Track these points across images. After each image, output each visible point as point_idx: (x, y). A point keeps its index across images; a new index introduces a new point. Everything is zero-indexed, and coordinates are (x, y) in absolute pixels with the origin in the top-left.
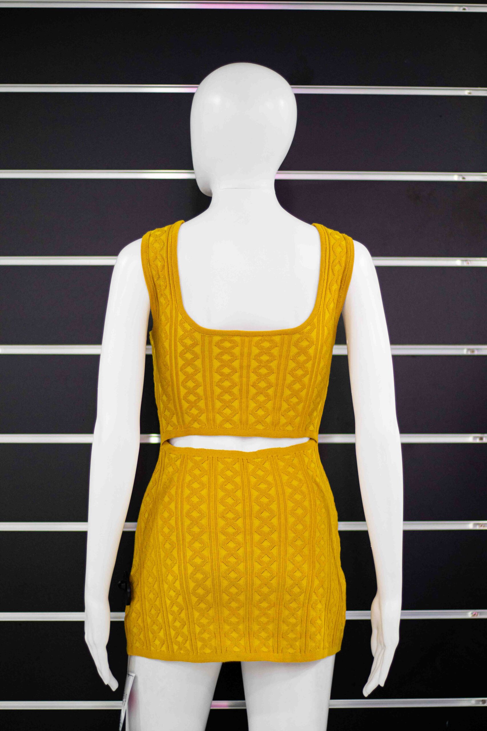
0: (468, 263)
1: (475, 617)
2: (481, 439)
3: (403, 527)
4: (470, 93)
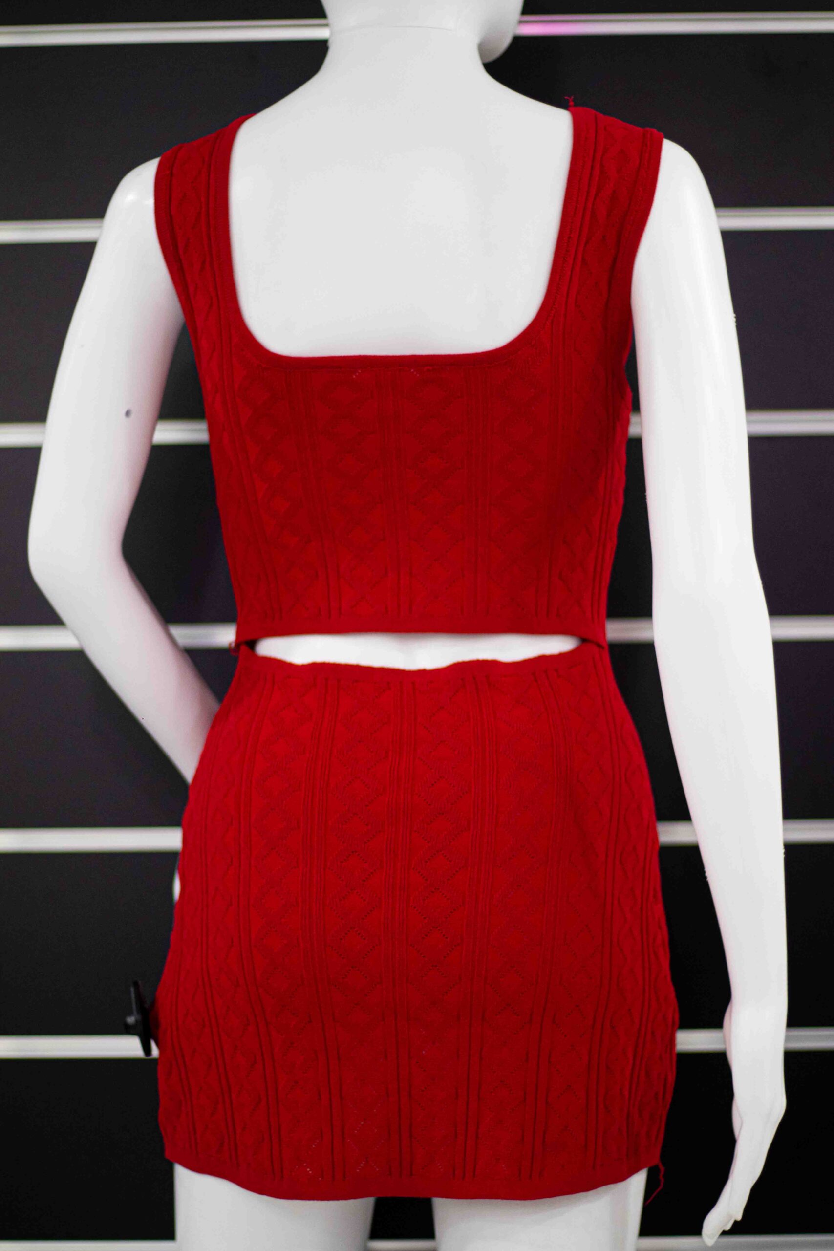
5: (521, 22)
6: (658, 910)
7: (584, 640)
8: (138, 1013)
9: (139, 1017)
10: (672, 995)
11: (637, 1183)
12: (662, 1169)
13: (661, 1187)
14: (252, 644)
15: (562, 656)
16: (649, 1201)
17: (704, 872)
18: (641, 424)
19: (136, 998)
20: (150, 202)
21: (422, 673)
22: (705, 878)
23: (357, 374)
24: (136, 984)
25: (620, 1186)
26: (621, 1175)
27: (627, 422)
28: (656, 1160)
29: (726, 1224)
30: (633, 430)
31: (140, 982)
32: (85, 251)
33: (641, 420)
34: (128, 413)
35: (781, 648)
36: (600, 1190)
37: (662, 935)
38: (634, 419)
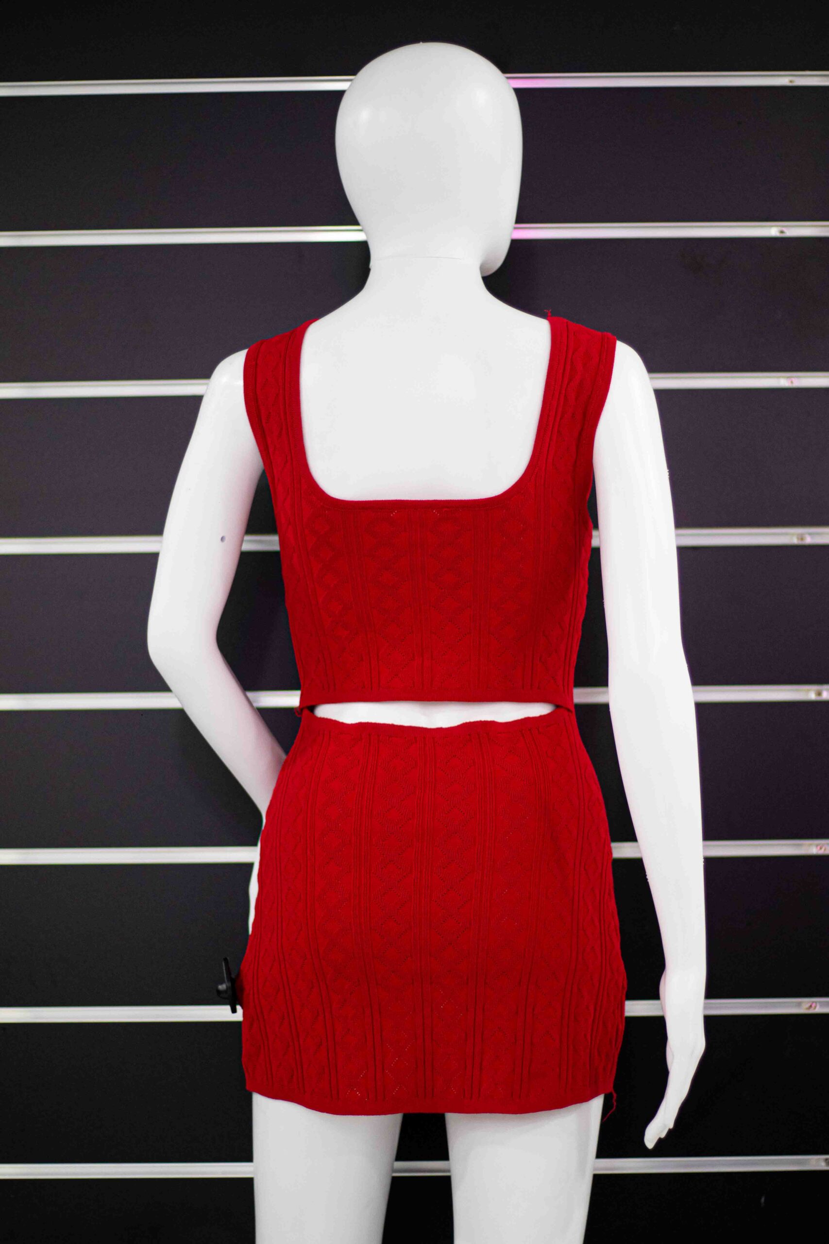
0: (792, 382)
1: (811, 1011)
2: (819, 694)
3: (703, 852)
4: (791, 82)
5: (515, 228)
6: (612, 905)
7: (558, 707)
8: (228, 981)
9: (229, 984)
10: (622, 967)
11: (596, 1105)
12: (615, 1095)
13: (614, 1108)
14: (312, 709)
15: (541, 718)
16: (605, 1119)
17: (646, 876)
18: (599, 536)
19: (226, 969)
20: (240, 383)
21: (440, 730)
22: (647, 879)
23: (394, 513)
24: (226, 960)
25: (584, 1106)
26: (584, 1097)
27: (591, 537)
28: (610, 1088)
29: (662, 1131)
30: (595, 543)
31: (228, 958)
32: (196, 401)
33: (599, 533)
34: (222, 539)
35: (702, 709)
36: (570, 1108)
37: (615, 922)
38: (595, 533)
